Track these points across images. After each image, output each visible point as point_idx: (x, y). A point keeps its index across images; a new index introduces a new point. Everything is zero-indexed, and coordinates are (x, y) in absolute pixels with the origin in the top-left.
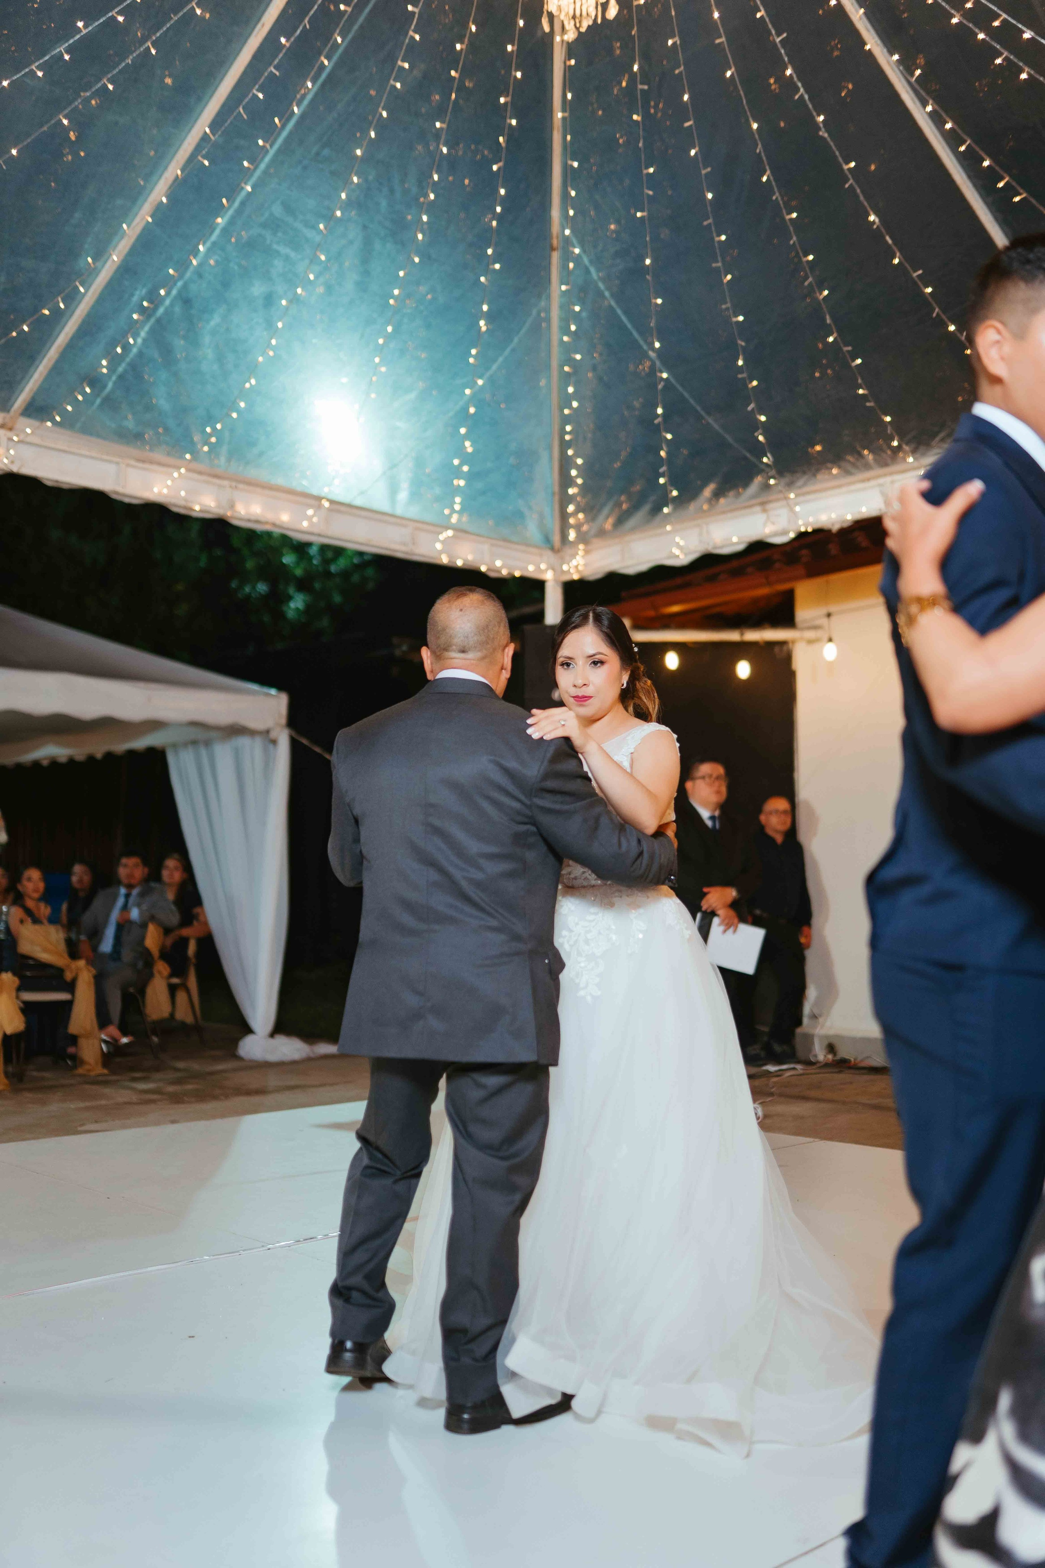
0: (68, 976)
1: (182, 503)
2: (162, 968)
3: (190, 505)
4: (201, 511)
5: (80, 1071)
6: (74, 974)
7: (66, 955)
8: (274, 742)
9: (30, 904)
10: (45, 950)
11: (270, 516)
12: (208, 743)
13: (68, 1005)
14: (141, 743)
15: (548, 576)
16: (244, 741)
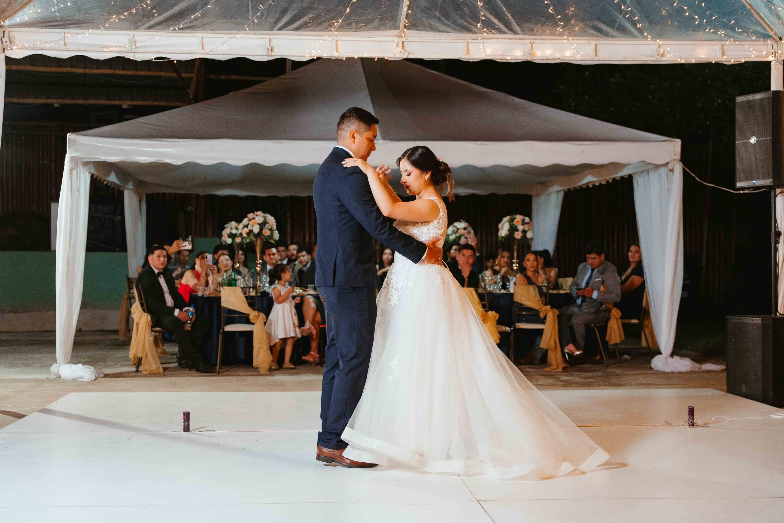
0: (542, 315)
1: (501, 57)
2: (616, 313)
3: (505, 57)
4: (511, 59)
5: (547, 369)
6: (545, 314)
7: (540, 303)
8: (672, 170)
9: (530, 274)
10: (528, 300)
11: (558, 56)
12: (648, 172)
13: (541, 331)
14: (624, 173)
15: (771, 58)
16: (663, 171)
